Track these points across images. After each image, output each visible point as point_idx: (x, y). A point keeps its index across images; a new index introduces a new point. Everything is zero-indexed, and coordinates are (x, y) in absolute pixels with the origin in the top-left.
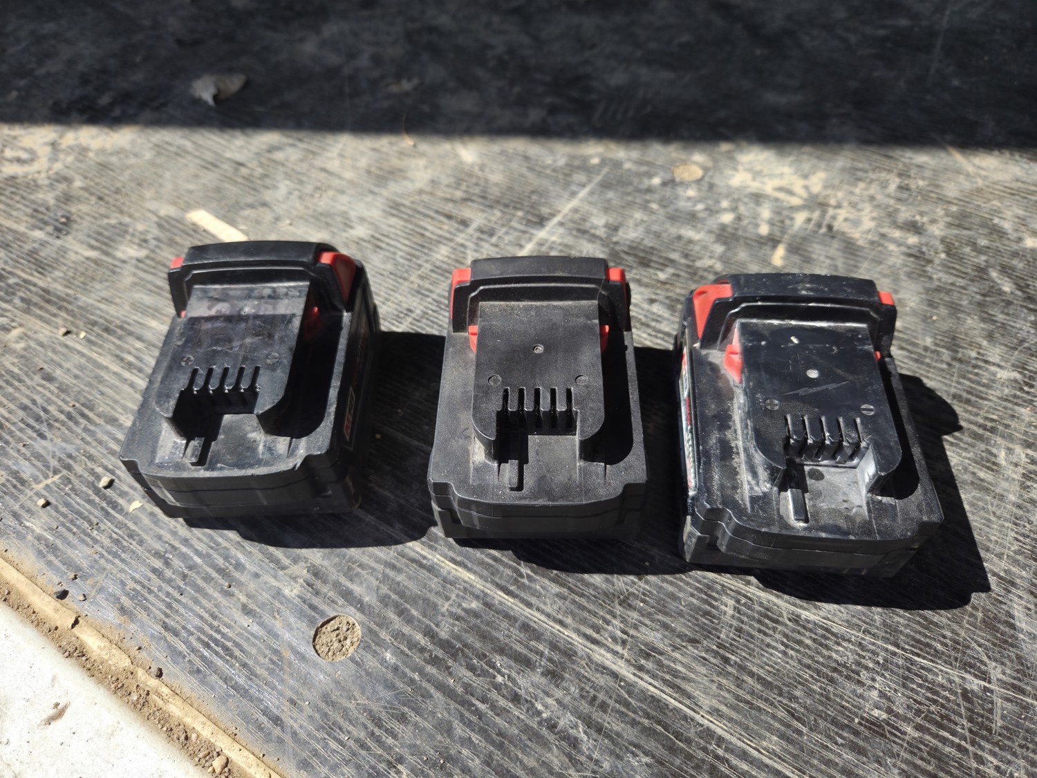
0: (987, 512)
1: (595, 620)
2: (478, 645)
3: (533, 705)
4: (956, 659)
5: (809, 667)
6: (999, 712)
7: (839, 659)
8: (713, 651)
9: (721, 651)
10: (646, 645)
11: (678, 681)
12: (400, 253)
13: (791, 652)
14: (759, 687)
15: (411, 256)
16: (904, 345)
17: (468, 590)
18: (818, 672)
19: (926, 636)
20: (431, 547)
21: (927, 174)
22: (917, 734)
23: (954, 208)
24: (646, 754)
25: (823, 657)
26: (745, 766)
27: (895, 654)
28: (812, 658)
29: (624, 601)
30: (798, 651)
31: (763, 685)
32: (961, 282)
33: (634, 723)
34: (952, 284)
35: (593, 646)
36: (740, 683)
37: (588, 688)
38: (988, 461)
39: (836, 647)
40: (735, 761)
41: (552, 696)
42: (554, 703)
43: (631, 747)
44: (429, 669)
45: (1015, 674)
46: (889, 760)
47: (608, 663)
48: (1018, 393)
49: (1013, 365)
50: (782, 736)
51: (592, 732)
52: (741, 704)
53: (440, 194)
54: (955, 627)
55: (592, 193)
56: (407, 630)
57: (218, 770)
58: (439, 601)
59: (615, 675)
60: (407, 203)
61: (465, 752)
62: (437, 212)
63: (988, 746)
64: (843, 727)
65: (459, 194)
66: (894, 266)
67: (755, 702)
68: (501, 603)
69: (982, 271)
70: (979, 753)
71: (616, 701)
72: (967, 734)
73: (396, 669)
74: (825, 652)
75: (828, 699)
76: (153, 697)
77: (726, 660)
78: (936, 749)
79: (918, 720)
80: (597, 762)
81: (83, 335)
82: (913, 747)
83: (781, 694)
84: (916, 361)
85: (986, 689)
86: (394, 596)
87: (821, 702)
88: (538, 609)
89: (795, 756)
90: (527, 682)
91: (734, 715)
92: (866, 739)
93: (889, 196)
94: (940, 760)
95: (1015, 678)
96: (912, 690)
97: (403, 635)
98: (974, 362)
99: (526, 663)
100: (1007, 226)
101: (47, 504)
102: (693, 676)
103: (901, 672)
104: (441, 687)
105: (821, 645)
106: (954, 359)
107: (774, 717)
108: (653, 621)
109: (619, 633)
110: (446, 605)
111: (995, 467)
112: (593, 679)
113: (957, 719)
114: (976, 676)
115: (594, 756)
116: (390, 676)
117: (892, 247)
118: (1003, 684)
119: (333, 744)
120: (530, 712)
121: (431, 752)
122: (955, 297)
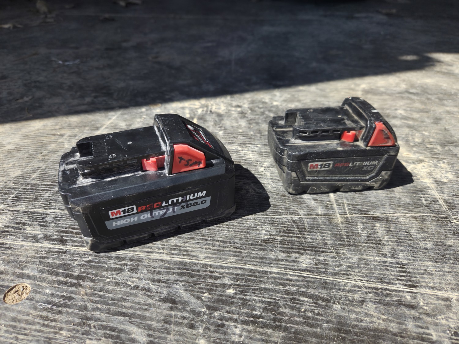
2: (94, 272)
3: (126, 284)
4: (288, 213)
5: (238, 232)
6: (306, 223)
7: (248, 226)
8: (201, 239)
9: (204, 238)
10: (173, 246)
11: (189, 253)
12: (31, 150)
13: (230, 229)
14: (222, 244)
15: (36, 150)
17: (86, 254)
18: (242, 232)
19: (275, 210)
22: (282, 238)
23: (250, 100)
24: (181, 282)
25: (243, 227)
26: (223, 271)
27: (267, 218)
28: (239, 229)
30: (233, 228)
31: (223, 243)
32: (257, 117)
33: (174, 273)
34: (255, 118)
36: (214, 245)
37: (151, 269)
39: (246, 223)
40: (218, 270)
41: (135, 277)
42: (136, 279)
43: (175, 282)
44: (71, 289)
46: (275, 249)
47: (158, 258)
50: (235, 256)
52: (216, 252)
53: (48, 128)
54: (285, 204)
55: (118, 117)
56: (56, 278)
58: (72, 263)
59: (162, 261)
60: (32, 134)
62: (48, 134)
63: (306, 233)
64: (256, 245)
65: (57, 127)
66: (235, 117)
67: (221, 249)
69: (263, 113)
70: (304, 236)
71: (164, 269)
72: (298, 232)
73: (52, 295)
74: (243, 225)
75: (248, 238)
77: (207, 240)
78: (290, 240)
79: (281, 234)
80: (160, 293)
82: (282, 242)
83: (230, 243)
84: (250, 139)
85: (300, 218)
86: (47, 268)
87: (246, 241)
89: (241, 260)
91: (214, 256)
92: (265, 246)
94: (292, 243)
95: (308, 212)
96: (276, 226)
97: (54, 281)
102: (195, 249)
103: (270, 222)
105: (241, 223)
106: (261, 135)
107: (230, 251)
109: (160, 246)
110: (76, 263)
112: (153, 265)
113: (293, 229)
114: (295, 215)
115: (159, 291)
116: (49, 298)
117: (233, 112)
118: (305, 215)
119: (21, 337)
120: (125, 287)
121: (77, 320)
122: (257, 120)
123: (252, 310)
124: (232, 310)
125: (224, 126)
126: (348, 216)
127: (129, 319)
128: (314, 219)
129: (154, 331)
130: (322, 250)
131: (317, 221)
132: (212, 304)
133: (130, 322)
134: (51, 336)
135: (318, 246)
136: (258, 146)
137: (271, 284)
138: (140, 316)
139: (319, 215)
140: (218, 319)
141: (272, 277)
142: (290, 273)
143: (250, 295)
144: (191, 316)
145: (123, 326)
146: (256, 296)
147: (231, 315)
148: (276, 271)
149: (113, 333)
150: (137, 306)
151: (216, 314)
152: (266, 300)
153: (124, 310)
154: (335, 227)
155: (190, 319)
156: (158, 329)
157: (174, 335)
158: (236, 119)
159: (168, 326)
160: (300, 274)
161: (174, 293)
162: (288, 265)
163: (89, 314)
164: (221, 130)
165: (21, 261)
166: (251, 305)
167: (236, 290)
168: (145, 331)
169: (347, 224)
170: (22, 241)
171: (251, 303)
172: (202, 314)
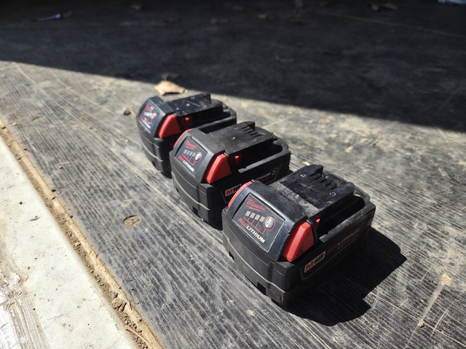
0: (401, 241)
2: (178, 234)
3: (189, 255)
6: (376, 304)
16: (389, 184)
17: (183, 219)
20: (176, 205)
21: (425, 136)
22: (335, 302)
23: (432, 147)
24: (223, 279)
26: (259, 292)
32: (423, 169)
33: (223, 269)
34: (419, 170)
37: (211, 255)
38: (409, 225)
40: (256, 290)
41: (197, 254)
42: (197, 256)
43: (218, 276)
44: (158, 237)
45: (389, 294)
46: (319, 306)
47: (222, 250)
48: (433, 208)
49: (435, 199)
55: (284, 121)
56: (156, 225)
57: (76, 246)
58: (171, 219)
59: (223, 254)
61: (159, 262)
66: (396, 160)
68: (192, 225)
69: (435, 168)
71: (220, 261)
73: (147, 234)
76: (67, 222)
78: (341, 308)
79: (338, 298)
80: (204, 277)
81: (95, 129)
82: (332, 305)
84: (392, 189)
85: (373, 295)
86: (157, 215)
88: (205, 230)
90: (190, 248)
93: (404, 140)
95: (388, 296)
96: (340, 287)
98: (417, 194)
100: (453, 156)
101: (62, 168)
104: (160, 243)
106: (409, 192)
110: (173, 221)
111: (411, 228)
112: (215, 253)
115: (204, 275)
116: (144, 235)
117: (398, 154)
118: (382, 296)
119: (116, 249)
120: (187, 257)
121: (147, 259)
122: (419, 174)
123: (255, 339)
124: (240, 327)
125: (375, 165)
126: (434, 329)
127: (173, 280)
128: (389, 306)
129: (179, 299)
130: (367, 340)
131: (389, 311)
132: (229, 312)
133: (171, 283)
134: (128, 259)
135: (367, 334)
136: (396, 201)
137: (288, 332)
138: (180, 283)
139: (397, 306)
140: (224, 326)
141: (295, 328)
142: (314, 336)
143: (263, 328)
144: (209, 308)
145: (166, 282)
146: (267, 332)
147: (236, 330)
148: (302, 325)
149: (157, 282)
150: (183, 275)
151: (226, 321)
152: (273, 341)
153: (174, 272)
154: (404, 329)
155: (207, 310)
156: (183, 300)
157: (188, 312)
158: (395, 163)
159: (189, 303)
160: (322, 344)
161: (212, 283)
162: (318, 328)
163: (155, 260)
164: (368, 168)
165: (148, 202)
166: (257, 335)
167: (256, 315)
168: (175, 295)
169: (423, 335)
170: (158, 189)
171: (258, 334)
172: (217, 313)
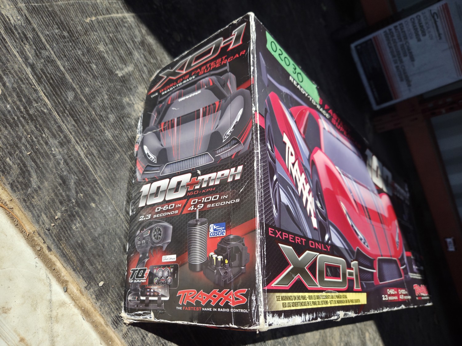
1: (81, 138)
29: (92, 138)
35: (77, 144)
51: (65, 164)
99: (54, 136)
108: (96, 148)
